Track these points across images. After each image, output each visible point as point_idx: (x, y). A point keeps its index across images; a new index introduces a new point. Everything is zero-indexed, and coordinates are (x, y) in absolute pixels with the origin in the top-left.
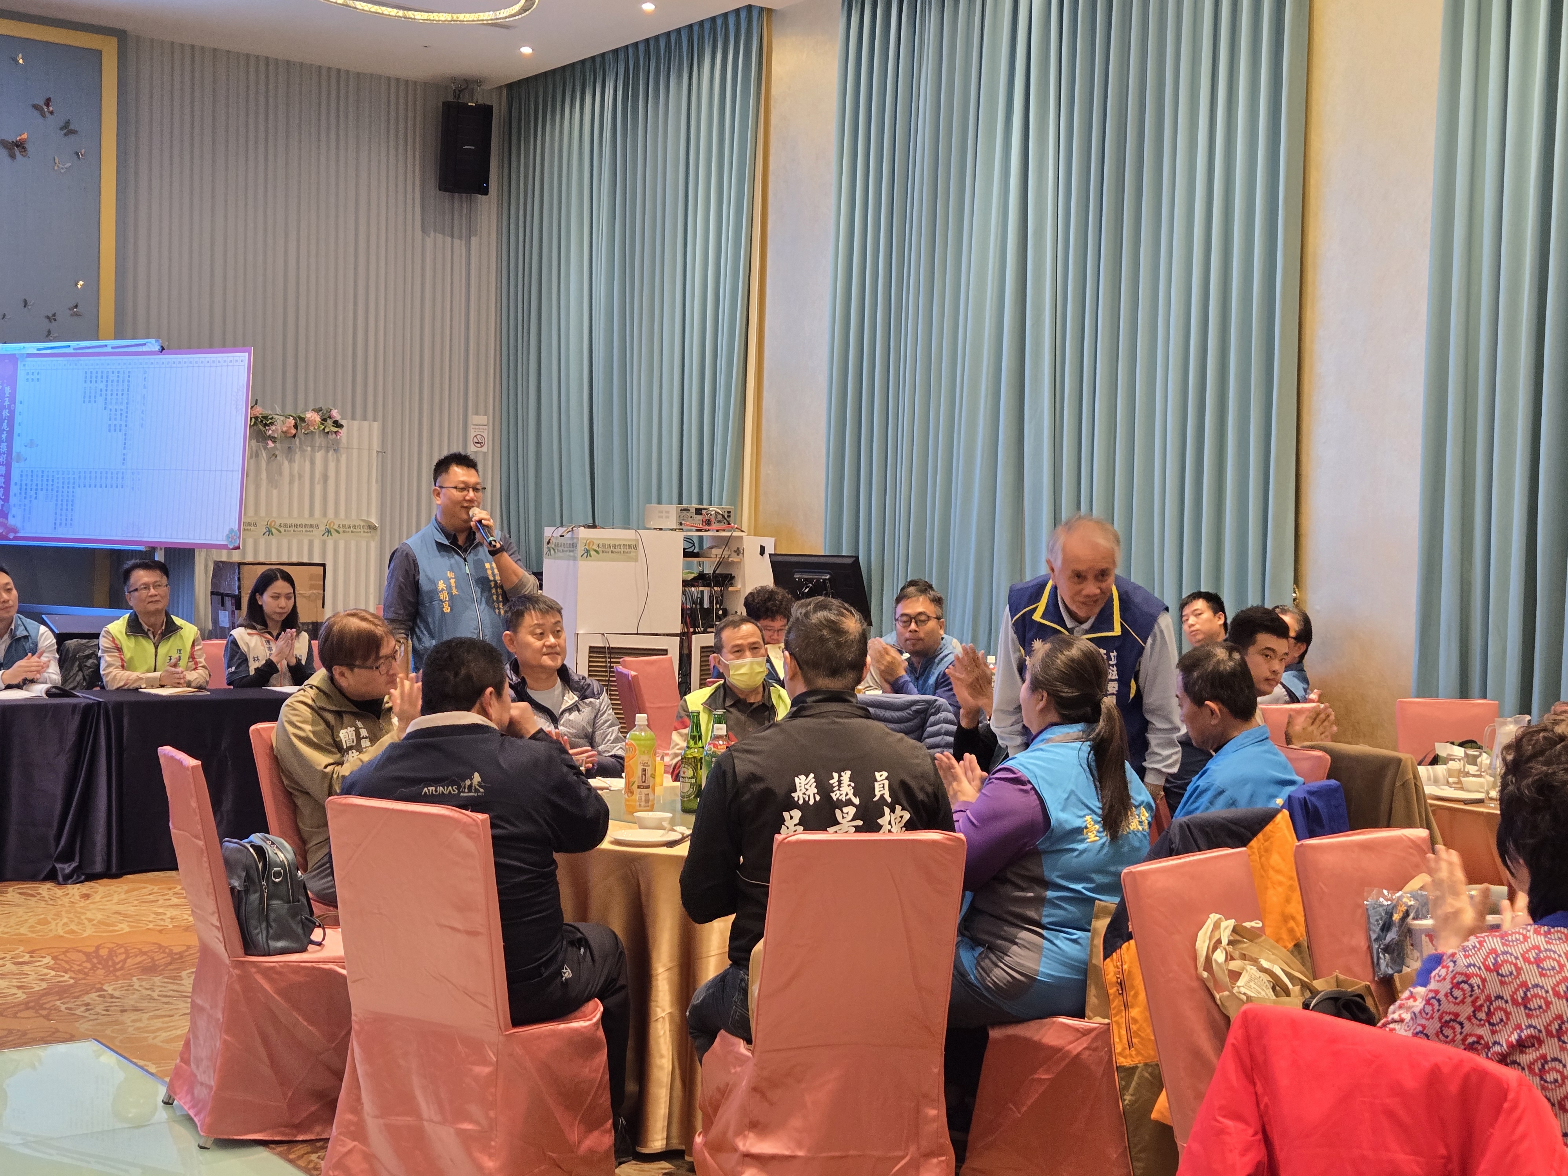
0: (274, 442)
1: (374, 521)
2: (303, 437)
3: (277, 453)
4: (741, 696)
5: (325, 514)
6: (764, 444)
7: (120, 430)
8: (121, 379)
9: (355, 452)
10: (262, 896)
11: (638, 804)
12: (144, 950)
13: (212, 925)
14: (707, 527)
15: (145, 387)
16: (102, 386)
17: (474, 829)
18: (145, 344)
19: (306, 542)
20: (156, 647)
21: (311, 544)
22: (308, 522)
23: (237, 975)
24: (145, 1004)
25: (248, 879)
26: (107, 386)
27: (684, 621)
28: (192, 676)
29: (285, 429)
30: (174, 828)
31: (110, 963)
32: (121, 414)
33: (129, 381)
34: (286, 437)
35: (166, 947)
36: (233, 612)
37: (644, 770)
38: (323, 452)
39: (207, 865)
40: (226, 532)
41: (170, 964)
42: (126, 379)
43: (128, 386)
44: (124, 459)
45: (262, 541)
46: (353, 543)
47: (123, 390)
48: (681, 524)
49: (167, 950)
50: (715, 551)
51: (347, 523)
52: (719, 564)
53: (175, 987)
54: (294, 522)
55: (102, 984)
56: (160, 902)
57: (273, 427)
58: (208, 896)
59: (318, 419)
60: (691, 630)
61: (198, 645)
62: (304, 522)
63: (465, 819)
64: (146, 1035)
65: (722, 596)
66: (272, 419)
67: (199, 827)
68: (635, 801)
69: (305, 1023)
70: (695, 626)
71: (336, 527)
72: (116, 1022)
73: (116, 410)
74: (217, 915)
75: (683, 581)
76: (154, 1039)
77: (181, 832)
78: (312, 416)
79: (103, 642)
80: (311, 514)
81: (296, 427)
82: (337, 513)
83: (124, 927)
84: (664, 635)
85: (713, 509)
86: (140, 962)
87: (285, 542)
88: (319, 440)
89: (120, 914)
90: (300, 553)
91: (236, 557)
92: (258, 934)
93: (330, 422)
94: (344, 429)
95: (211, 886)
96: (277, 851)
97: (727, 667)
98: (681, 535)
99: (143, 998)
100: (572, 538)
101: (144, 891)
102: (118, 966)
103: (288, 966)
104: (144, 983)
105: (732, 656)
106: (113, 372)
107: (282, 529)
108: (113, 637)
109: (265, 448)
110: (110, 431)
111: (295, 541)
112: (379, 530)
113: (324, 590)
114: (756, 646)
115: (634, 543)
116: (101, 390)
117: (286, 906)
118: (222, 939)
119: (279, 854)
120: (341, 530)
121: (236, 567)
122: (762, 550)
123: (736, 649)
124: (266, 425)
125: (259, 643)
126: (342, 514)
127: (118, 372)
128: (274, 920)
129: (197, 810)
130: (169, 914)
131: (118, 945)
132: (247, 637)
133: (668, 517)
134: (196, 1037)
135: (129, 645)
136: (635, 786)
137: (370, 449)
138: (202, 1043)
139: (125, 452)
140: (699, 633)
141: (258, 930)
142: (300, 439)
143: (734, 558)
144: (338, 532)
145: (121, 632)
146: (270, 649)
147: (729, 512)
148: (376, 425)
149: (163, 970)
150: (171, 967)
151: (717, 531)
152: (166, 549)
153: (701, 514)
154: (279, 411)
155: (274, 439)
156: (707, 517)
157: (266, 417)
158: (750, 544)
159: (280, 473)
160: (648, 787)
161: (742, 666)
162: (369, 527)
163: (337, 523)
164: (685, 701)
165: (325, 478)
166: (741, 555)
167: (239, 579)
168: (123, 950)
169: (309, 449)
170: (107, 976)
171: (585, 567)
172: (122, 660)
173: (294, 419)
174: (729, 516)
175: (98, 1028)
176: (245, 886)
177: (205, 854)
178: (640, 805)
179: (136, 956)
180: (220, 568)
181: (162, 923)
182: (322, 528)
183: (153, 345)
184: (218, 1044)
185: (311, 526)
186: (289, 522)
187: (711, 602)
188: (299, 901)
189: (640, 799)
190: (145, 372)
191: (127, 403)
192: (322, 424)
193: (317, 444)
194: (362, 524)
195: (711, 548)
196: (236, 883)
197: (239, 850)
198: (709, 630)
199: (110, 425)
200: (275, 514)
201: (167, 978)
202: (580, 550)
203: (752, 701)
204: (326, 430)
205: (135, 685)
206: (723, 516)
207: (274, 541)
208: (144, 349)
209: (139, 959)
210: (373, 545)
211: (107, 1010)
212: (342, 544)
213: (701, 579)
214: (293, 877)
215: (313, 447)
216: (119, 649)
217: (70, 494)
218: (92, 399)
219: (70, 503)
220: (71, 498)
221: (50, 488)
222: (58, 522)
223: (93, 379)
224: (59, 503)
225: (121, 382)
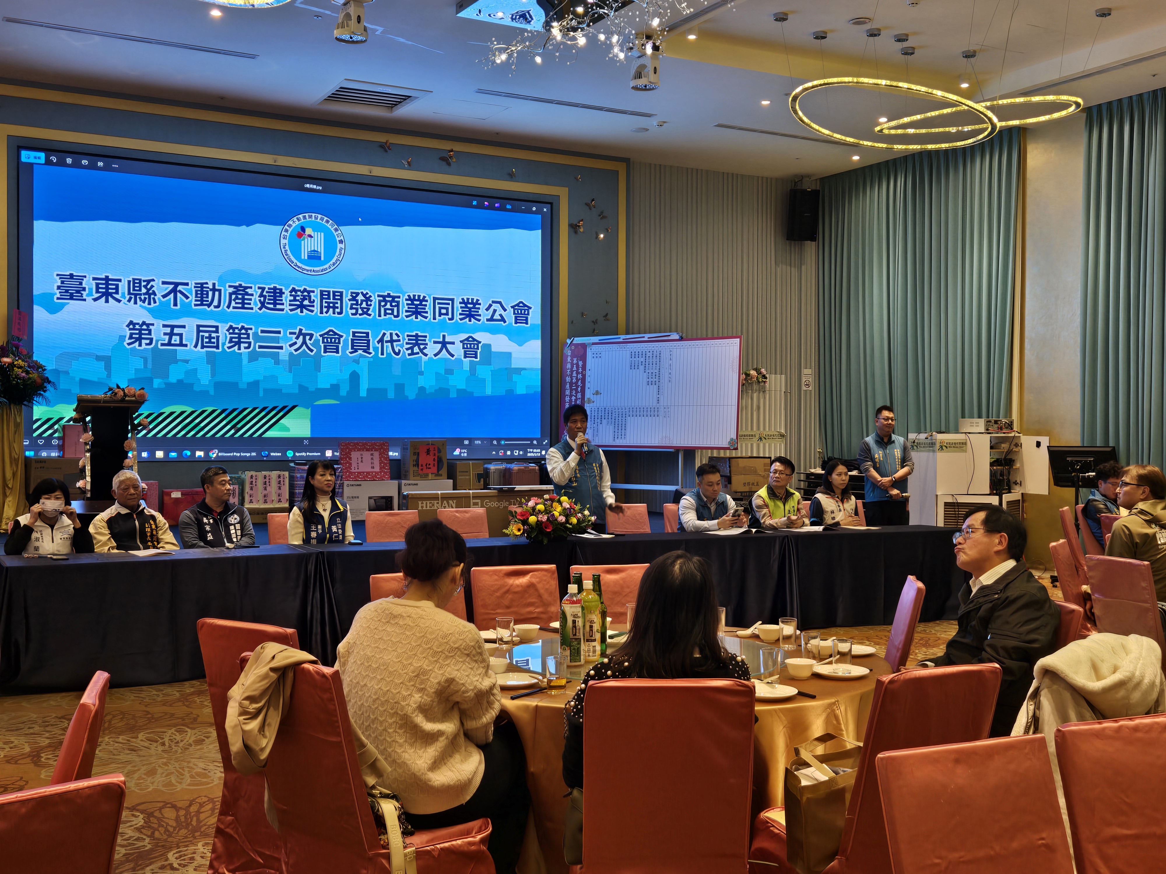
1: (784, 432)
5: (759, 428)
7: (655, 384)
9: (773, 393)
14: (1001, 431)
15: (671, 360)
18: (669, 336)
19: (749, 445)
20: (784, 505)
21: (752, 445)
22: (751, 434)
27: (991, 486)
32: (656, 375)
33: (660, 357)
38: (757, 393)
40: (729, 439)
42: (658, 355)
43: (660, 359)
44: (658, 400)
47: (656, 361)
48: (987, 430)
50: (1004, 445)
51: (770, 434)
52: (1007, 453)
54: (743, 433)
59: (755, 374)
62: (748, 433)
73: (652, 373)
78: (753, 373)
80: (752, 429)
88: (755, 387)
94: (768, 379)
100: (932, 440)
106: (649, 351)
108: (761, 498)
110: (648, 384)
115: (965, 441)
116: (642, 362)
120: (767, 438)
121: (730, 459)
126: (767, 430)
127: (654, 351)
132: (825, 499)
137: (780, 391)
139: (658, 396)
140: (1006, 493)
142: (746, 386)
143: (1015, 449)
148: (784, 377)
151: (1006, 433)
153: (997, 424)
156: (1001, 425)
158: (1029, 441)
162: (780, 435)
163: (765, 434)
165: (758, 408)
166: (1020, 448)
167: (730, 467)
169: (750, 391)
171: (940, 456)
172: (769, 512)
174: (1012, 425)
182: (757, 437)
183: (675, 336)
185: (752, 436)
190: (671, 351)
192: (757, 377)
193: (754, 389)
194: (777, 434)
199: (648, 382)
202: (937, 447)
204: (759, 381)
206: (1009, 424)
210: (783, 446)
212: (767, 445)
213: (999, 462)
215: (752, 390)
216: (767, 506)
217: (624, 420)
218: (636, 367)
219: (623, 426)
220: (624, 423)
221: (610, 417)
222: (616, 437)
223: (637, 356)
224: (616, 426)
225: (654, 357)
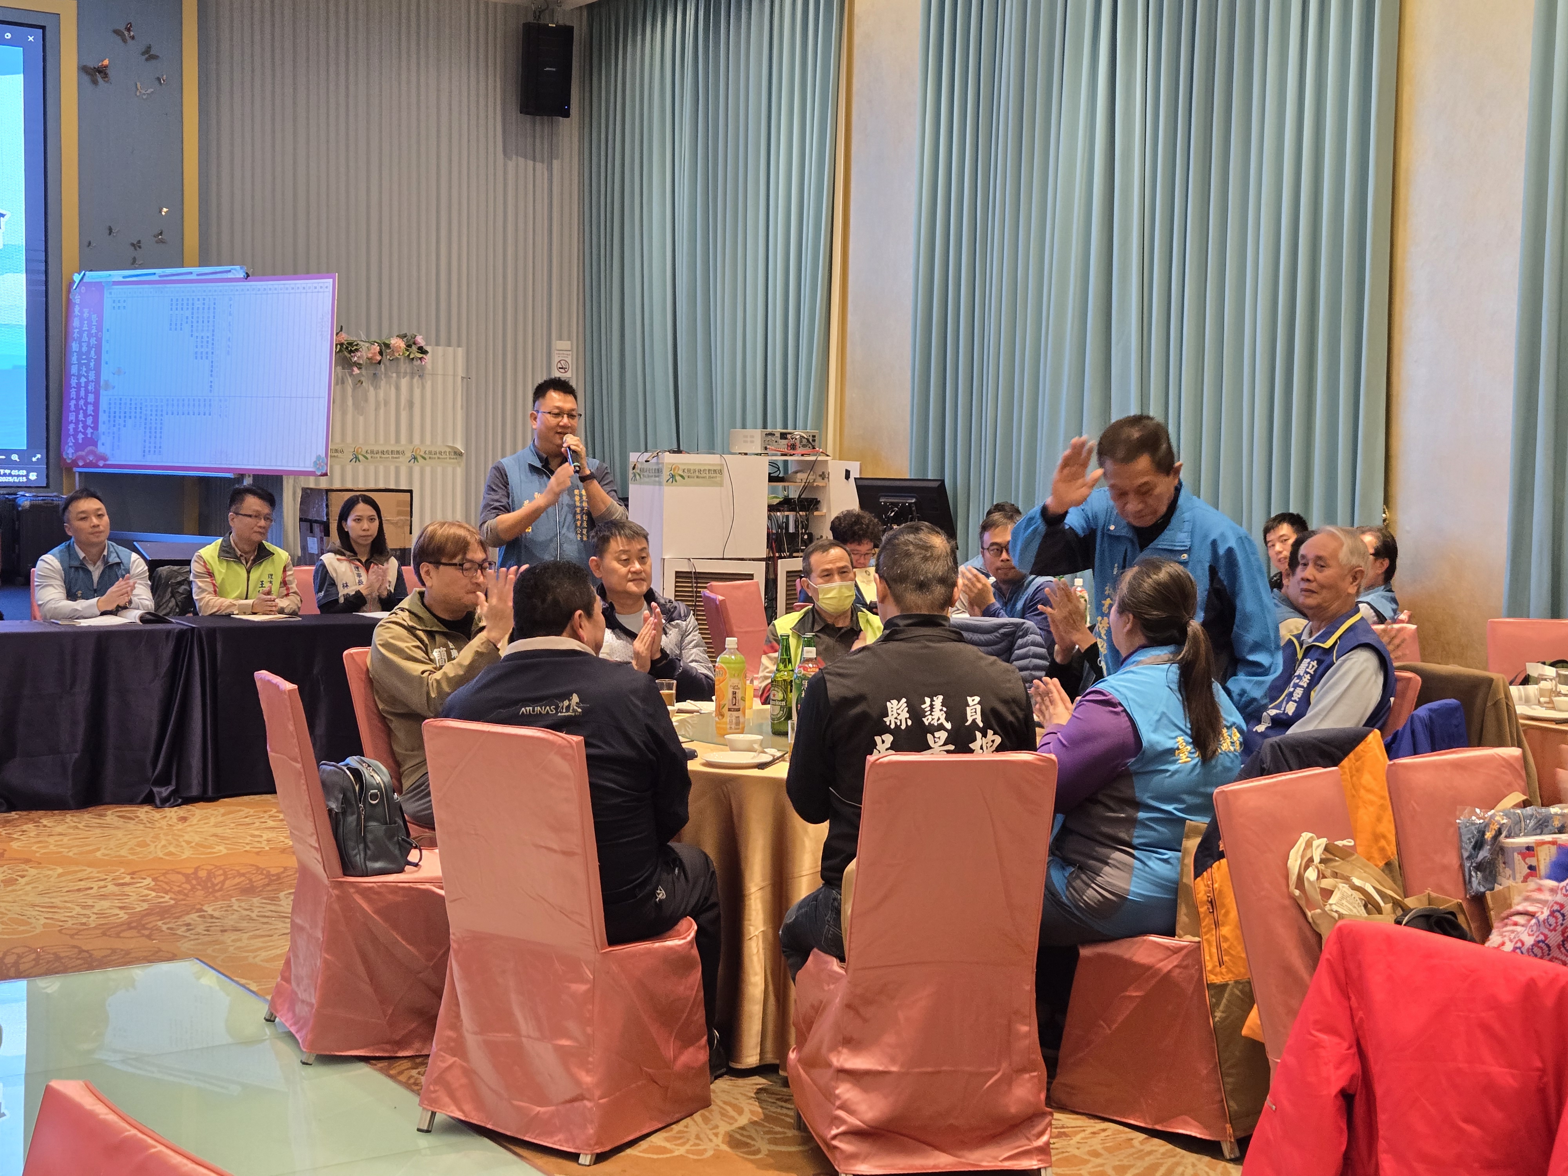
0: (359, 368)
1: (460, 447)
2: (388, 363)
3: (363, 379)
4: (830, 621)
5: (410, 440)
6: (849, 368)
7: (207, 358)
8: (206, 307)
9: (440, 379)
10: (359, 817)
11: (728, 726)
12: (242, 871)
13: (311, 846)
14: (792, 452)
15: (230, 314)
16: (188, 313)
17: (570, 751)
18: (230, 271)
19: (392, 469)
20: (249, 572)
21: (398, 469)
22: (395, 449)
23: (337, 896)
24: (244, 924)
25: (346, 801)
26: (193, 313)
27: (769, 546)
28: (283, 603)
29: (370, 355)
30: (272, 751)
31: (209, 885)
32: (208, 342)
33: (214, 308)
34: (371, 363)
35: (264, 869)
36: (322, 538)
37: (734, 693)
38: (407, 378)
39: (305, 787)
40: (314, 459)
41: (268, 885)
42: (212, 306)
43: (214, 313)
44: (211, 386)
45: (349, 468)
46: (439, 469)
47: (209, 317)
48: (766, 448)
49: (265, 872)
50: (800, 476)
51: (433, 449)
52: (805, 488)
53: (273, 908)
54: (380, 449)
55: (202, 905)
56: (257, 824)
57: (358, 354)
58: (306, 816)
59: (402, 344)
60: (777, 555)
61: (290, 570)
62: (390, 449)
63: (559, 741)
64: (247, 954)
65: (807, 520)
66: (357, 345)
67: (297, 750)
68: (726, 723)
69: (404, 943)
70: (780, 551)
71: (422, 453)
72: (216, 942)
73: (202, 338)
74: (315, 837)
75: (769, 506)
76: (255, 957)
77: (279, 755)
78: (398, 343)
79: (195, 567)
80: (398, 441)
81: (381, 353)
82: (422, 441)
83: (222, 849)
84: (750, 560)
85: (798, 433)
86: (238, 884)
87: (372, 468)
88: (404, 366)
89: (217, 836)
90: (387, 478)
91: (324, 484)
92: (356, 855)
93: (414, 348)
94: (429, 355)
95: (310, 808)
96: (373, 773)
97: (816, 591)
98: (765, 460)
99: (242, 918)
100: (658, 463)
101: (241, 813)
102: (217, 888)
103: (387, 886)
104: (243, 904)
105: (821, 581)
106: (199, 300)
107: (369, 456)
108: (204, 562)
109: (351, 375)
110: (196, 358)
111: (381, 469)
112: (464, 456)
113: (411, 517)
114: (845, 570)
115: (719, 468)
116: (187, 318)
117: (384, 827)
118: (320, 860)
119: (376, 776)
120: (427, 456)
121: (324, 493)
122: (848, 475)
123: (826, 573)
124: (351, 352)
125: (349, 570)
126: (428, 442)
127: (204, 299)
128: (371, 842)
129: (294, 733)
130: (265, 837)
131: (216, 867)
132: (336, 564)
133: (752, 442)
134: (296, 956)
135: (220, 569)
136: (726, 708)
137: (455, 375)
138: (302, 962)
139: (211, 379)
140: (785, 557)
141: (356, 851)
142: (385, 365)
143: (820, 483)
144: (425, 459)
145: (213, 557)
146: (359, 575)
147: (814, 436)
148: (460, 351)
149: (260, 891)
150: (269, 888)
151: (802, 455)
152: (254, 476)
153: (786, 438)
154: (364, 338)
155: (359, 366)
156: (792, 442)
157: (350, 344)
158: (836, 468)
159: (366, 400)
160: (738, 710)
161: (830, 590)
162: (455, 453)
163: (423, 449)
164: (774, 625)
165: (411, 404)
166: (826, 480)
167: (327, 506)
168: (221, 872)
169: (394, 375)
170: (206, 897)
171: (669, 491)
172: (214, 585)
173: (379, 345)
174: (814, 441)
175: (200, 947)
176: (343, 808)
177: (303, 777)
178: (731, 728)
179: (234, 877)
180: (308, 495)
181: (259, 845)
183: (238, 272)
184: (318, 964)
185: (398, 452)
186: (375, 449)
187: (796, 527)
188: (395, 823)
189: (731, 722)
190: (230, 300)
191: (213, 331)
192: (407, 350)
193: (402, 370)
194: (448, 450)
195: (796, 472)
196: (333, 806)
197: (336, 772)
198: (795, 554)
199: (196, 353)
200: (361, 441)
201: (265, 899)
202: (666, 475)
203: (840, 625)
204: (411, 356)
205: (228, 611)
206: (808, 440)
207: (360, 467)
208: (230, 276)
209: (237, 880)
210: (459, 471)
211: (208, 931)
212: (428, 470)
213: (787, 503)
214: (390, 799)
215: (398, 373)
216: (211, 574)
217: (159, 421)
218: (179, 327)
219: (158, 431)
220: (159, 426)
221: (138, 415)
222: (147, 449)
223: (179, 307)
224: (148, 431)
225: (206, 311)
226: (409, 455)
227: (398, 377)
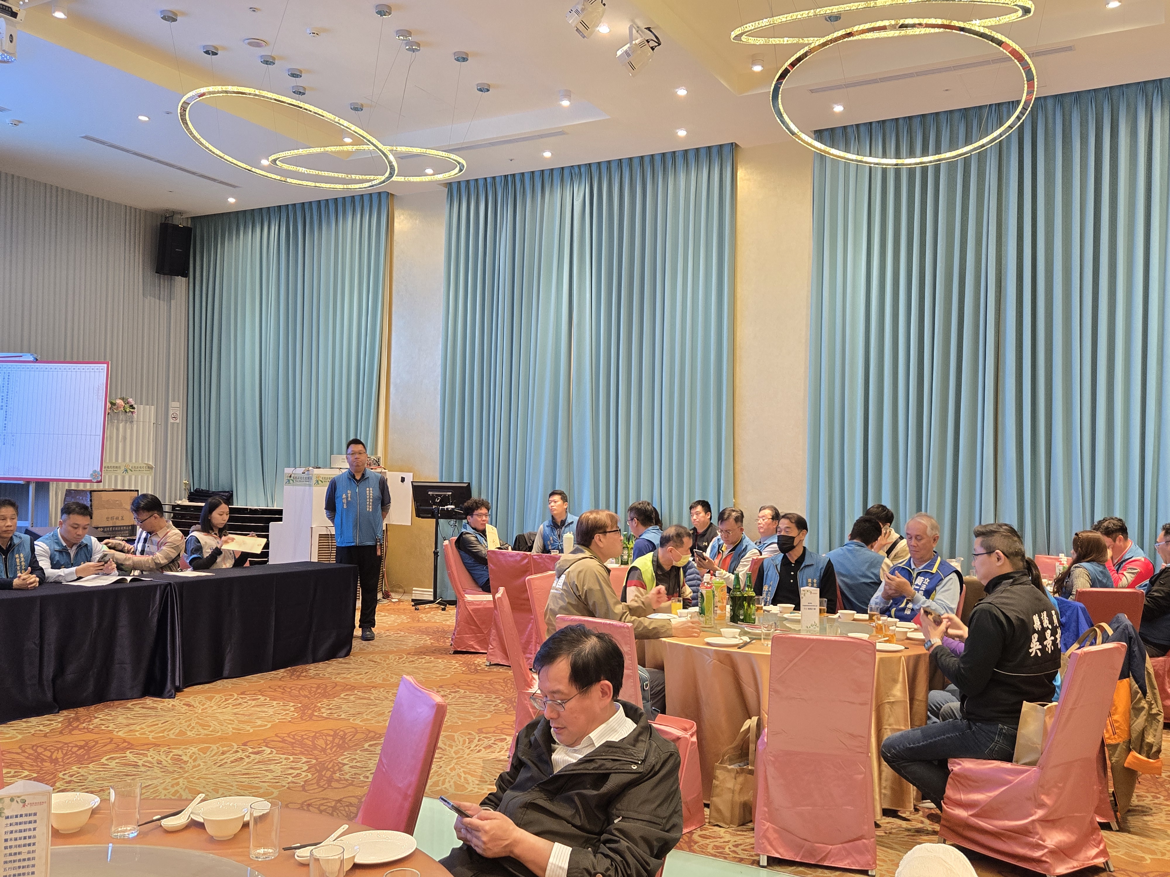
1: (150, 463)
2: (113, 415)
5: (124, 460)
9: (141, 424)
19: (113, 477)
21: (116, 478)
22: (115, 465)
38: (124, 423)
46: (139, 477)
51: (136, 465)
59: (123, 404)
62: (112, 465)
71: (130, 468)
78: (120, 403)
80: (118, 460)
82: (131, 460)
88: (122, 417)
93: (128, 406)
112: (154, 469)
122: (403, 480)
126: (134, 461)
137: (149, 422)
139: (6, 422)
144: (132, 471)
148: (153, 407)
162: (149, 467)
165: (125, 438)
169: (116, 421)
180: (72, 493)
183: (29, 357)
185: (117, 467)
191: (8, 392)
192: (125, 407)
193: (121, 419)
194: (145, 466)
202: (312, 480)
204: (126, 410)
208: (22, 359)
210: (150, 477)
212: (133, 477)
215: (118, 420)
226: (123, 468)
227: (118, 423)
